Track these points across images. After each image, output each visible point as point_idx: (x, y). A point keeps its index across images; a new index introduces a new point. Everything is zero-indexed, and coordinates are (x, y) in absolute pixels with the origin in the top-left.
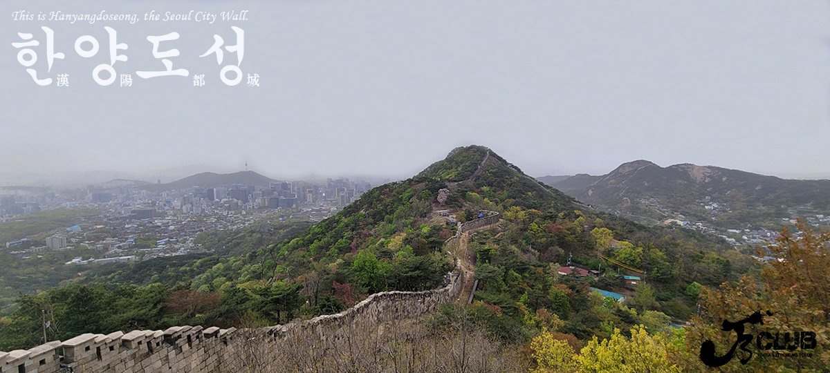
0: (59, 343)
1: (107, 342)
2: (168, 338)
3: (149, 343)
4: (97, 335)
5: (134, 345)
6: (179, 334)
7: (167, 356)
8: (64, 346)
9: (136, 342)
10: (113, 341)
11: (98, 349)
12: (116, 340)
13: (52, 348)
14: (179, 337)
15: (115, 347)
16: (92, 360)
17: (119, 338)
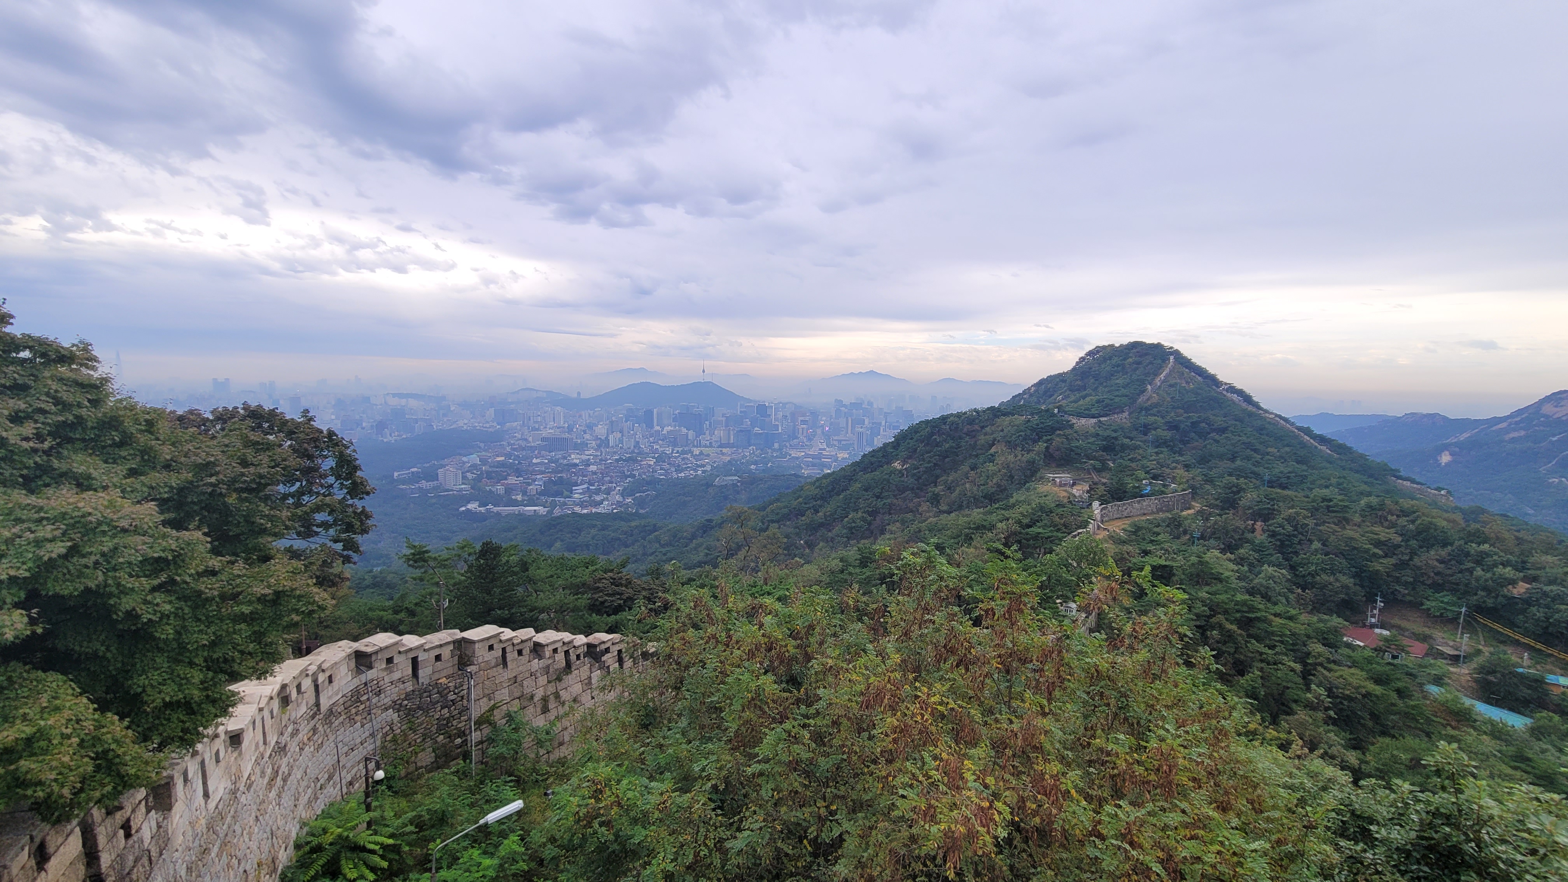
0: (458, 634)
1: (515, 642)
2: (592, 649)
3: (567, 653)
4: (502, 629)
5: (548, 652)
6: (607, 646)
7: (590, 678)
8: (464, 639)
9: (551, 648)
10: (522, 641)
11: (504, 650)
12: (526, 641)
13: (450, 639)
14: (607, 650)
15: (524, 652)
16: (497, 665)
17: (530, 639)
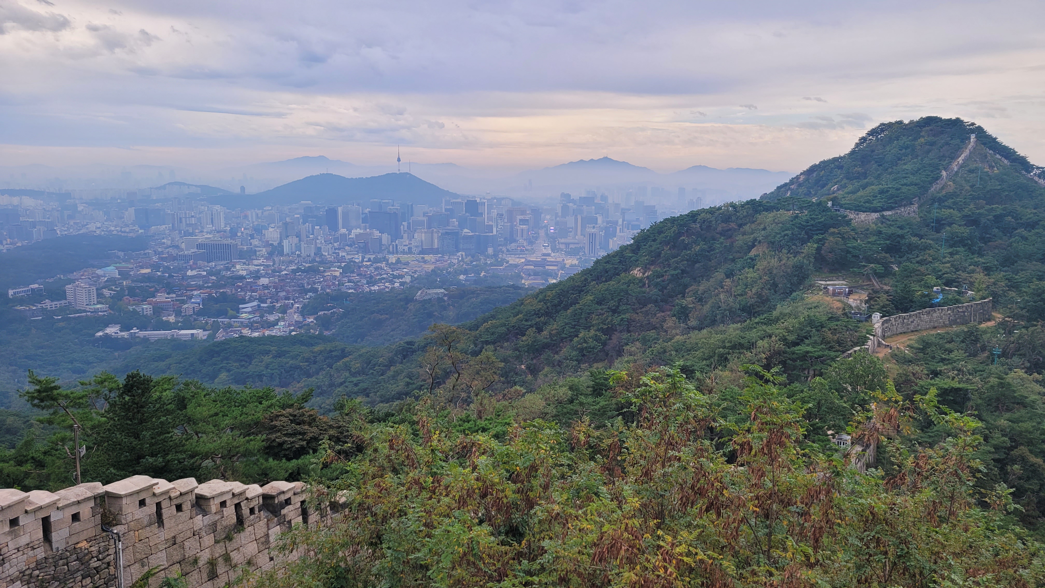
0: (99, 488)
1: (173, 495)
2: (269, 501)
3: (238, 506)
4: (156, 480)
5: (214, 506)
6: (287, 496)
7: (267, 535)
8: (108, 494)
9: (218, 501)
10: (181, 494)
11: (159, 505)
12: (186, 493)
13: (89, 494)
14: (288, 502)
15: (184, 507)
16: (150, 524)
17: (192, 491)
